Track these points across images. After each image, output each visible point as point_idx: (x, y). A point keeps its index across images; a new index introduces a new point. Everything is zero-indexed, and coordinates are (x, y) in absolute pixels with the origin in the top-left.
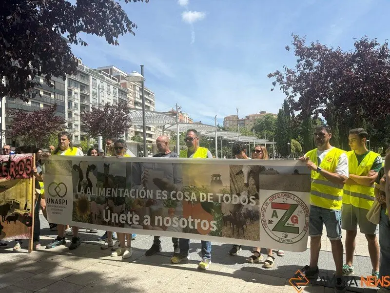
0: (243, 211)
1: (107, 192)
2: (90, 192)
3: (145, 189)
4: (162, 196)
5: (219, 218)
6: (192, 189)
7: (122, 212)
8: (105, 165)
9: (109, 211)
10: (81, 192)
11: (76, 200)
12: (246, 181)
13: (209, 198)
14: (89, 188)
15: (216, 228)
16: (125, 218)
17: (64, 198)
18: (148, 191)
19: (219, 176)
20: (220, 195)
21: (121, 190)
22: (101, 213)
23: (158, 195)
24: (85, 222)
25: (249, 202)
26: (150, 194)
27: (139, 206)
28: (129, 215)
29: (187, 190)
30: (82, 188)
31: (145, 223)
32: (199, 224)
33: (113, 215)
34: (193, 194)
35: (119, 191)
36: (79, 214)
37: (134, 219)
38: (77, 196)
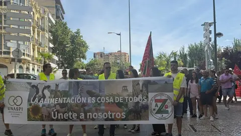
0: (140, 105)
1: (56, 100)
2: (43, 101)
3: (81, 97)
4: (92, 100)
5: (126, 111)
6: (110, 95)
7: (66, 112)
8: (56, 85)
9: (56, 112)
10: (35, 101)
11: (29, 107)
12: (141, 89)
13: (121, 100)
14: (42, 99)
15: (125, 116)
16: (68, 116)
17: (20, 106)
18: (83, 98)
19: (126, 87)
20: (127, 98)
21: (65, 98)
22: (50, 114)
23: (89, 100)
24: (38, 121)
25: (143, 100)
26: (84, 100)
27: (77, 108)
28: (70, 114)
29: (107, 96)
30: (37, 99)
31: (81, 118)
32: (115, 115)
33: (59, 115)
34: (111, 98)
35: (63, 100)
36: (32, 116)
37: (73, 116)
38: (31, 105)
